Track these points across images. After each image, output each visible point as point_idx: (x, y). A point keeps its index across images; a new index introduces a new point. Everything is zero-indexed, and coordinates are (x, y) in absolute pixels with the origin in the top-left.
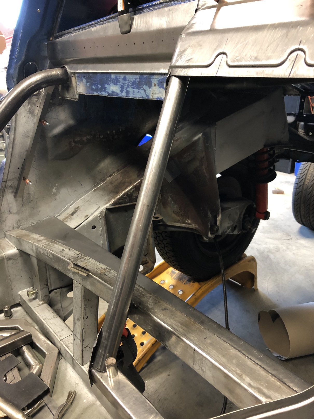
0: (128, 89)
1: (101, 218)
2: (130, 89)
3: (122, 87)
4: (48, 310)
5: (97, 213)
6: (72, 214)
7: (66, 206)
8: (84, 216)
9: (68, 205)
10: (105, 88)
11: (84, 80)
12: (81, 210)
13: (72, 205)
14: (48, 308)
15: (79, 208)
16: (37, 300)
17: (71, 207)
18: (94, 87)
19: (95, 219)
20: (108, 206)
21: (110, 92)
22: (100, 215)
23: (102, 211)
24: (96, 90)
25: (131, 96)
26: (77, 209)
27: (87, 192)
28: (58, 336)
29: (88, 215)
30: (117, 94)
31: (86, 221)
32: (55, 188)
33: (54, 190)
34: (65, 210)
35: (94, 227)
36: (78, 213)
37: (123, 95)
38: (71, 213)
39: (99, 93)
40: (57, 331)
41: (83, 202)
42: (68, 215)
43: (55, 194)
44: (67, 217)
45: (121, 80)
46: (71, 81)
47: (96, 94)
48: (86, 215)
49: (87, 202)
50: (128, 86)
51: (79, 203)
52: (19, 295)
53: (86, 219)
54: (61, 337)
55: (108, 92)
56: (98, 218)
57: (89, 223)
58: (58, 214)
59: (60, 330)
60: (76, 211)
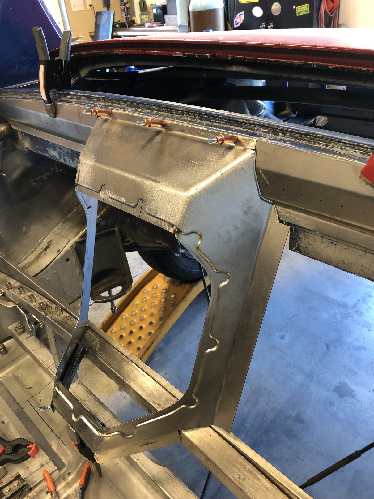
0: (64, 157)
1: (73, 251)
2: (66, 158)
3: (60, 154)
4: (36, 342)
5: (68, 247)
6: (46, 249)
7: (40, 241)
8: (57, 251)
9: (41, 239)
10: (47, 151)
11: (28, 139)
12: (53, 245)
13: (44, 239)
14: (35, 340)
15: (51, 242)
16: (26, 333)
17: (44, 240)
18: (38, 147)
19: (67, 252)
20: (77, 239)
21: (52, 156)
22: (71, 249)
23: (73, 245)
24: (40, 150)
25: (68, 163)
26: (49, 244)
27: (57, 224)
28: (45, 364)
29: (60, 250)
30: (57, 158)
31: (59, 255)
32: (24, 227)
33: (24, 229)
34: (39, 245)
35: (67, 260)
36: (51, 247)
37: (62, 160)
38: (45, 247)
39: (43, 153)
40: (44, 360)
41: (54, 235)
42: (42, 250)
43: (26, 233)
44: (41, 253)
45: (58, 148)
46: (18, 135)
47: (40, 153)
48: (58, 249)
49: (58, 235)
50: (64, 155)
51: (50, 236)
52: (9, 329)
53: (58, 253)
54: (48, 364)
55: (50, 156)
56: (70, 251)
57: (62, 257)
58: (33, 250)
59: (47, 359)
60: (49, 245)
